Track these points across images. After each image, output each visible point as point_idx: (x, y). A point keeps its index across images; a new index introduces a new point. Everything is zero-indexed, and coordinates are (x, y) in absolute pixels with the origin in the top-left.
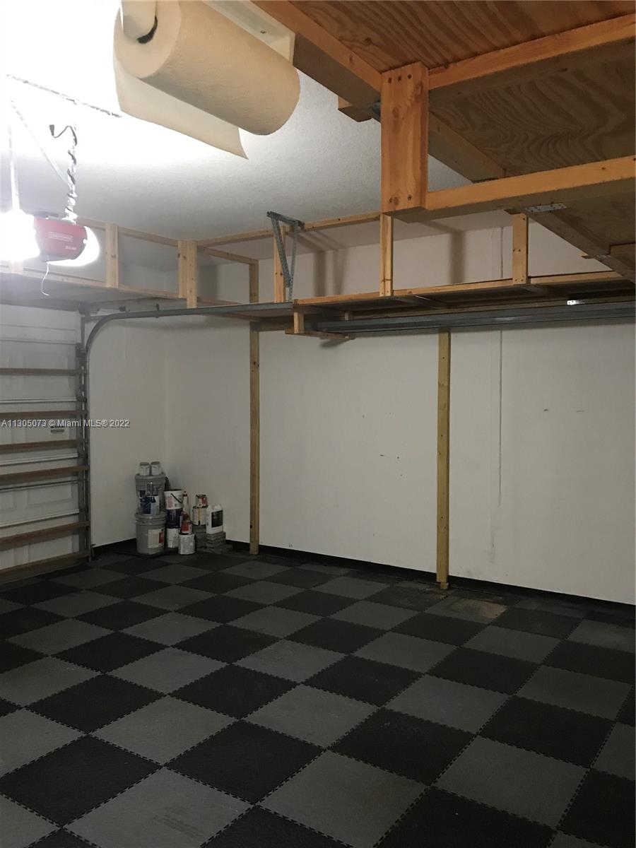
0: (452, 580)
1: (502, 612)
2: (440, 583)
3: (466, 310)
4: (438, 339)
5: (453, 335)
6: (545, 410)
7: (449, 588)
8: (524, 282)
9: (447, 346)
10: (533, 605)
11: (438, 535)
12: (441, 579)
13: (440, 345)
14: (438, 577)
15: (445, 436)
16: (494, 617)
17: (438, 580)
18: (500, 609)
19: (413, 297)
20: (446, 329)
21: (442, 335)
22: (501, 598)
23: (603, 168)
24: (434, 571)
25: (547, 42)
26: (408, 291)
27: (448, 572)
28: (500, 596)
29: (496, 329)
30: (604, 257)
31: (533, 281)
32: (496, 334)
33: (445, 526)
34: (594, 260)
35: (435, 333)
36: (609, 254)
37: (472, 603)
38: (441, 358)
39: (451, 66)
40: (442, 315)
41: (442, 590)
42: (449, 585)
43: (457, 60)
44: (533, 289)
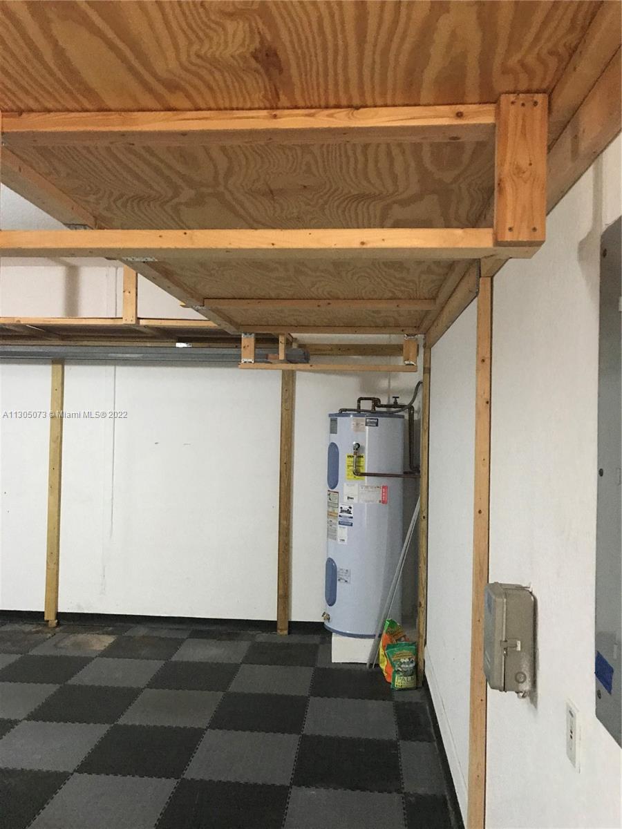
0: (61, 617)
1: (110, 642)
2: (48, 621)
3: (80, 343)
4: (51, 371)
5: (66, 367)
6: (156, 443)
7: (58, 624)
8: (134, 322)
9: (60, 378)
10: (141, 631)
11: (47, 572)
12: (50, 617)
13: (53, 376)
14: (46, 615)
15: (57, 467)
16: (102, 649)
17: (46, 618)
18: (108, 640)
19: (24, 326)
20: (59, 361)
21: (55, 366)
22: (111, 628)
23: (160, 236)
24: (42, 610)
25: (114, 116)
26: (16, 319)
27: (57, 609)
28: (109, 627)
29: (109, 364)
30: (200, 308)
31: (142, 322)
32: (110, 369)
33: (55, 561)
34: (190, 309)
35: (49, 364)
36: (203, 306)
37: (81, 637)
38: (54, 390)
39: (24, 115)
40: (55, 346)
41: (49, 628)
42: (58, 622)
43: (31, 111)
44: (141, 329)
